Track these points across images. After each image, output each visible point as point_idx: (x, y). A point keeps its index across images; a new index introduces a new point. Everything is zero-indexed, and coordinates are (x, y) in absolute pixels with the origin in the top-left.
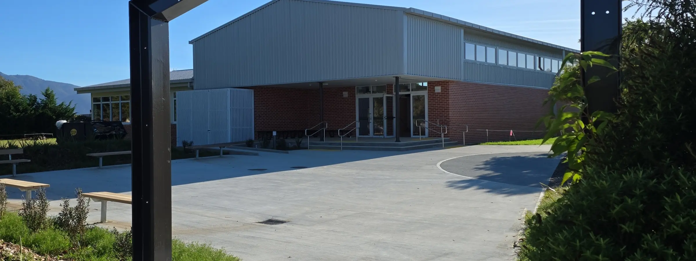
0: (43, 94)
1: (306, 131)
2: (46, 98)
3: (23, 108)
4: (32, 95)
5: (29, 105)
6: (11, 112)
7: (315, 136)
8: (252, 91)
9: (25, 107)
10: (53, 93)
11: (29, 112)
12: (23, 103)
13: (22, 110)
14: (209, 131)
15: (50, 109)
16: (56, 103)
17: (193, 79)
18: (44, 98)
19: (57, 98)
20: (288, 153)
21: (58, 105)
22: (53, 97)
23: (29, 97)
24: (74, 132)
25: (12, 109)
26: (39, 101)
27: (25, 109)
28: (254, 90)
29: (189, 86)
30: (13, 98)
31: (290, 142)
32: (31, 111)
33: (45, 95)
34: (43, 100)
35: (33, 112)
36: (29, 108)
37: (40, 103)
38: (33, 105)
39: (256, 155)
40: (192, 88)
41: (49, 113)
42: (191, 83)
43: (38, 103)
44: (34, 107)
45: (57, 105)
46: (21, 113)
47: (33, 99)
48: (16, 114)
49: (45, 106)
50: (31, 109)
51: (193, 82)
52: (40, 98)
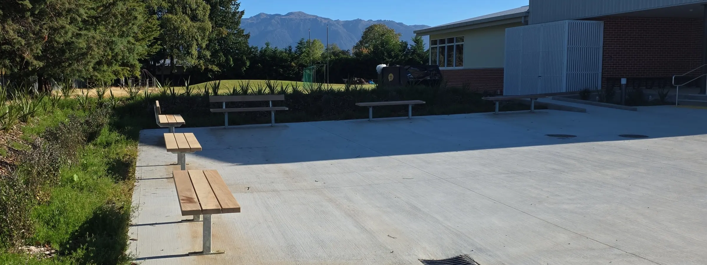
0: (413, 40)
1: (673, 78)
2: (416, 44)
3: (395, 54)
4: (403, 42)
5: (400, 51)
6: (385, 58)
7: (689, 86)
8: (602, 23)
9: (397, 52)
10: (422, 39)
11: (400, 57)
12: (395, 50)
13: (394, 56)
14: (540, 77)
15: (419, 55)
16: (424, 49)
17: (528, 12)
18: (413, 44)
19: (425, 44)
20: (635, 110)
21: (426, 50)
22: (421, 43)
23: (400, 44)
24: (391, 77)
25: (385, 54)
26: (409, 47)
27: (397, 55)
28: (605, 22)
29: (523, 22)
30: (387, 44)
31: (652, 93)
32: (402, 56)
33: (414, 41)
34: (413, 46)
35: (403, 58)
36: (400, 54)
37: (410, 48)
38: (404, 51)
39: (583, 111)
40: (526, 23)
41: (418, 59)
42: (525, 17)
43: (408, 49)
44: (405, 53)
45: (424, 51)
46: (393, 59)
47: (404, 45)
48: (389, 59)
49: (414, 51)
50: (402, 54)
51: (528, 16)
52: (411, 44)
